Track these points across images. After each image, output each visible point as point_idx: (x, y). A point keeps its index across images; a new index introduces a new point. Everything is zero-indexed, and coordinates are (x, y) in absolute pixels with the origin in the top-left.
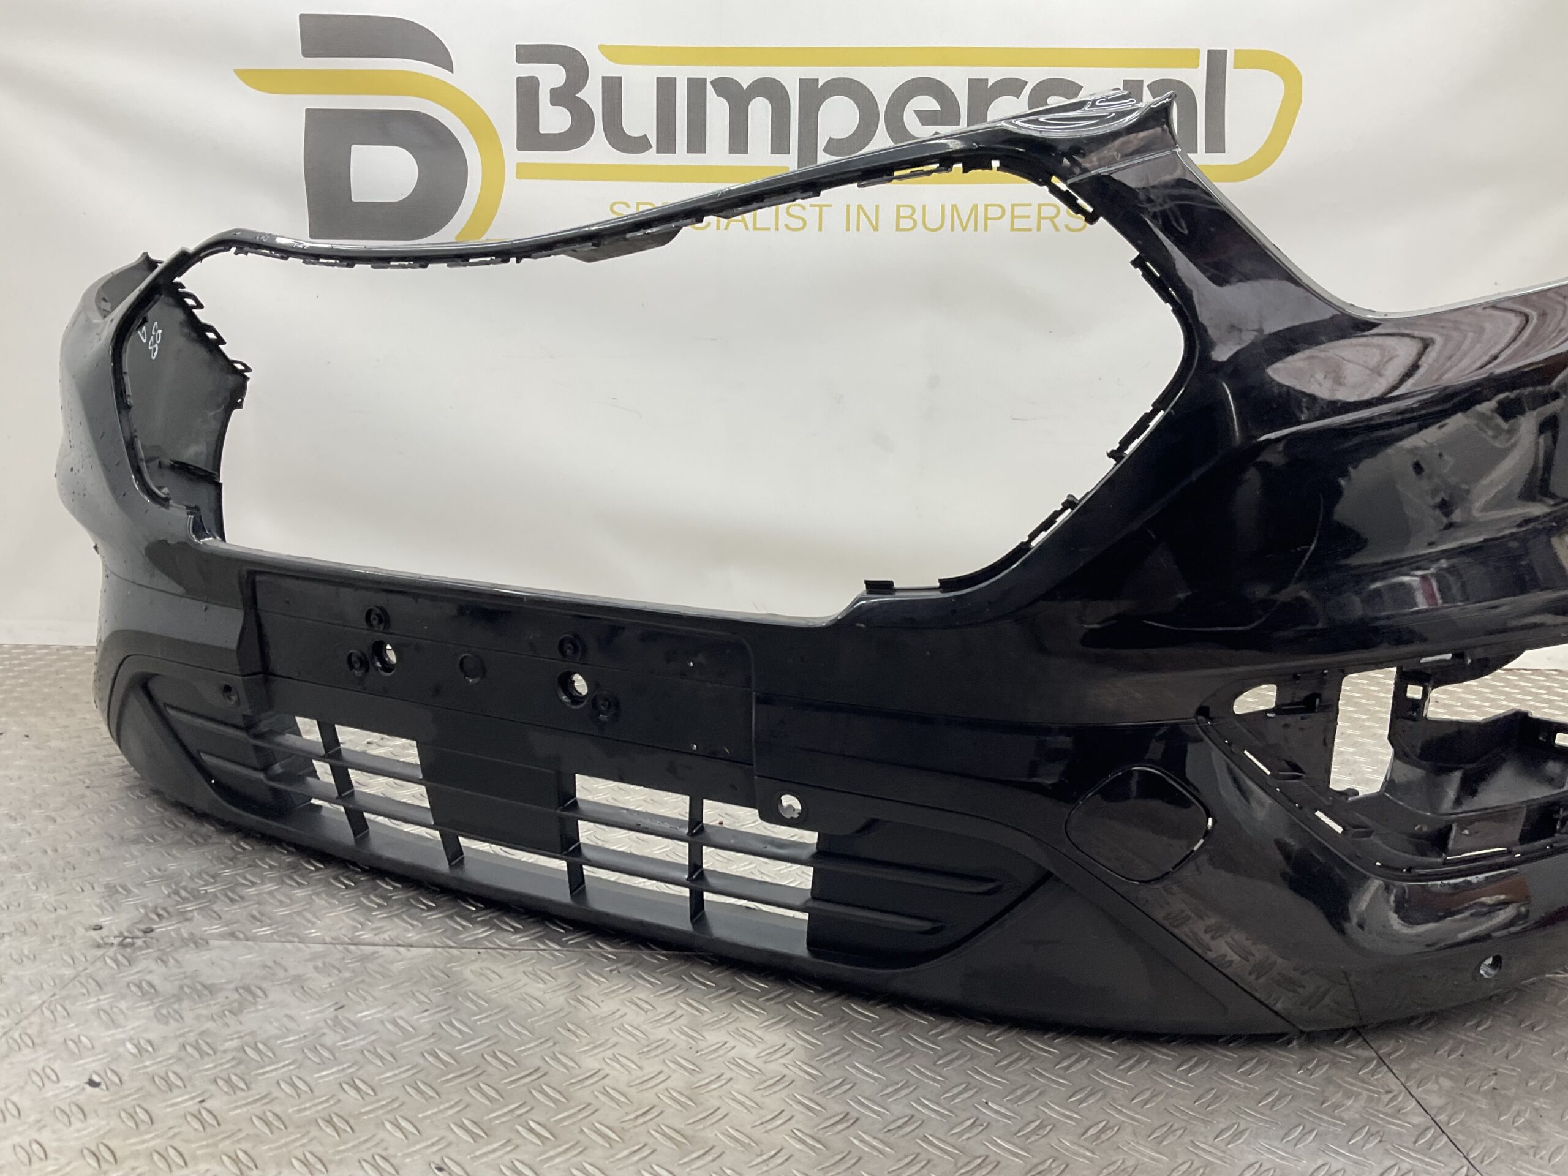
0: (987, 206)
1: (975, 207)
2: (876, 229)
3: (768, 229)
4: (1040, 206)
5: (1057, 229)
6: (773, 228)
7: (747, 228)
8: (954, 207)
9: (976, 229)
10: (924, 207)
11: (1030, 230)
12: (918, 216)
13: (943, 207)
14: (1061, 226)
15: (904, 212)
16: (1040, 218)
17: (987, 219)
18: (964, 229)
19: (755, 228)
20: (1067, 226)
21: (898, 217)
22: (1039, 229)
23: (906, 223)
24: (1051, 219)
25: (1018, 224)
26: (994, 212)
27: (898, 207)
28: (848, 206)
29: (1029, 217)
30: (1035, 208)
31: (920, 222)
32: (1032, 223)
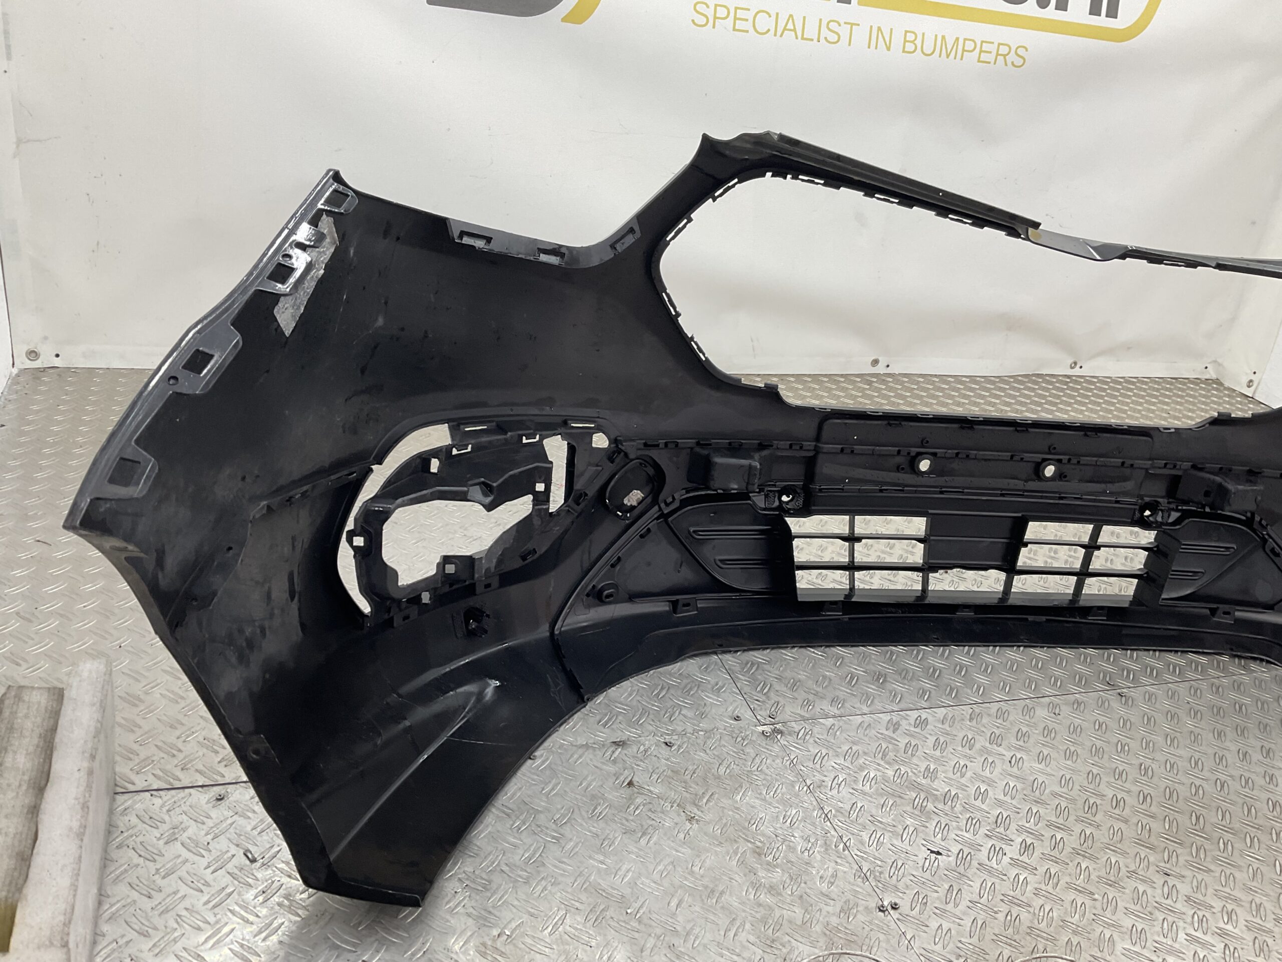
0: (965, 40)
1: (957, 39)
2: (888, 49)
3: (812, 40)
4: (999, 44)
5: (1006, 65)
6: (815, 40)
7: (797, 38)
8: (943, 37)
9: (955, 58)
10: (923, 34)
11: (989, 63)
12: (918, 42)
13: (936, 36)
14: (1009, 63)
15: (910, 37)
16: (998, 54)
17: (964, 50)
18: (948, 56)
19: (803, 38)
20: (1013, 63)
21: (905, 41)
22: (995, 63)
23: (910, 47)
24: (1005, 56)
25: (984, 57)
26: (969, 45)
27: (906, 32)
28: (871, 27)
29: (990, 52)
30: (996, 45)
31: (919, 46)
32: (991, 58)
